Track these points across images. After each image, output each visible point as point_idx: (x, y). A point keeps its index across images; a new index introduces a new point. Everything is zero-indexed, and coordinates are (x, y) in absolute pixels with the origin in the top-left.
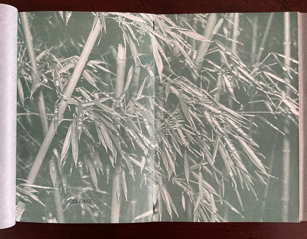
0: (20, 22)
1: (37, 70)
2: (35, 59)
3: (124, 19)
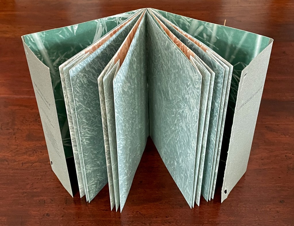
0: (33, 41)
1: (55, 72)
2: (52, 65)
3: (120, 19)
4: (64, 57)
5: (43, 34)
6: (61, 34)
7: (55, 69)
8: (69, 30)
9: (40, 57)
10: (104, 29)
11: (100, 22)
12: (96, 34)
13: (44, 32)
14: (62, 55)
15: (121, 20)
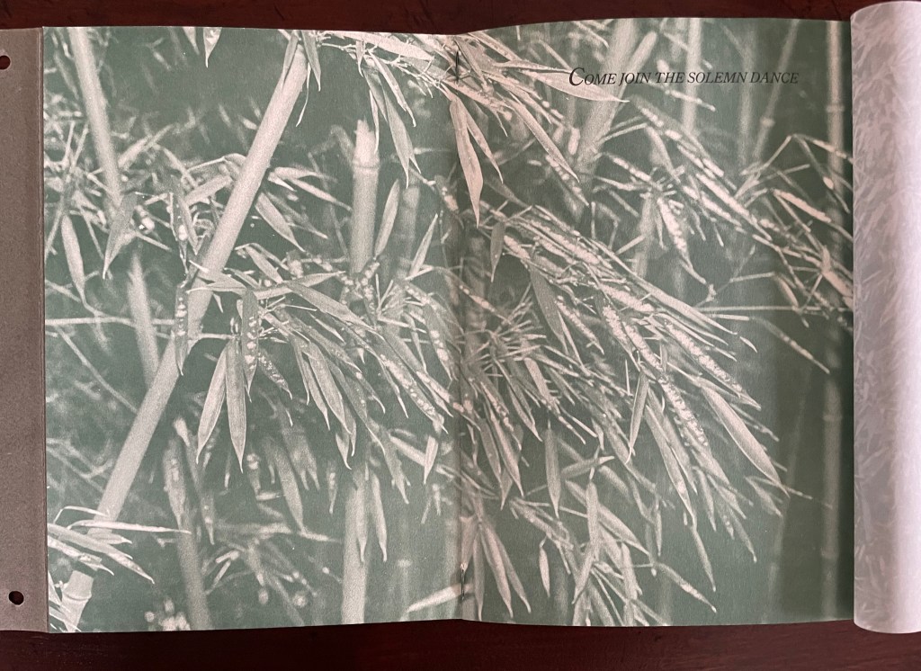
4: (158, 143)
5: (104, 37)
6: (159, 48)
9: (80, 121)
10: (312, 72)
11: (299, 43)
12: (280, 84)
13: (109, 31)
14: (154, 135)
15: (373, 56)
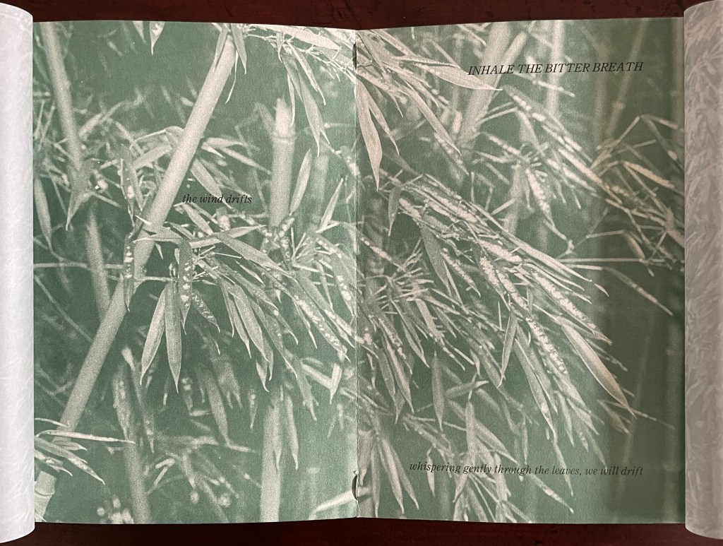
7: (83, 151)
8: (137, 33)
